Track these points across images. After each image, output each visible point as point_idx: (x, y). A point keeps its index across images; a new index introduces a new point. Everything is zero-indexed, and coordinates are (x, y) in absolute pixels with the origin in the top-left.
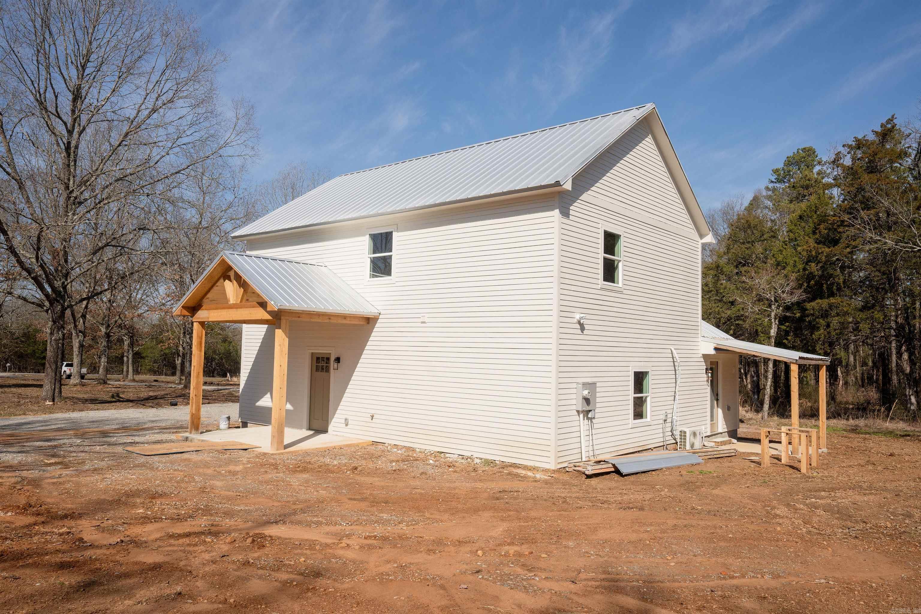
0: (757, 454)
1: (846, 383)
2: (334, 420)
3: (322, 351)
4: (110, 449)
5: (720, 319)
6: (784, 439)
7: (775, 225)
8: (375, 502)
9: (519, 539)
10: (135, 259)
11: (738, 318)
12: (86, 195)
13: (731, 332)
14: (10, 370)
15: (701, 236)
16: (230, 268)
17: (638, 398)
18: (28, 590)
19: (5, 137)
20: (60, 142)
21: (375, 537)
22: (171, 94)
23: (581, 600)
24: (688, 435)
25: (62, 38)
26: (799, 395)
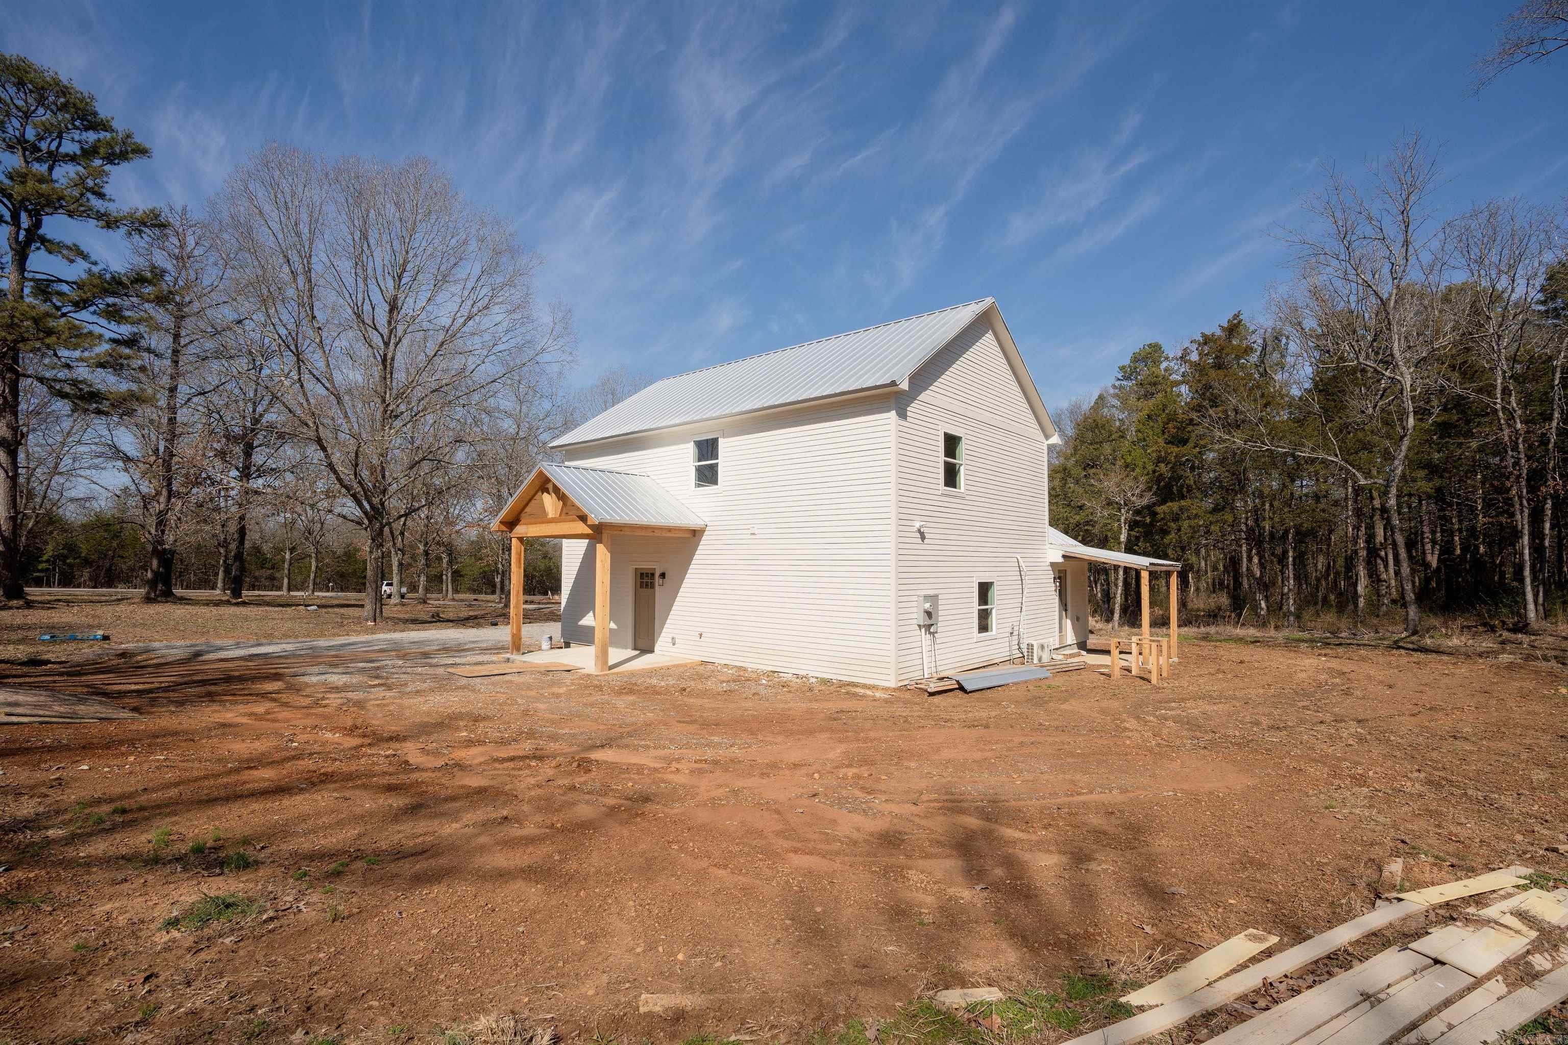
0: (1107, 666)
1: (1197, 589)
2: (660, 639)
3: (646, 566)
4: (431, 671)
5: (1068, 525)
6: (1134, 649)
7: (1124, 424)
8: (705, 725)
9: (858, 761)
10: (452, 473)
11: (1087, 523)
12: (403, 408)
13: (1080, 538)
14: (333, 590)
15: (1047, 437)
16: (548, 480)
17: (983, 610)
18: (358, 811)
19: (324, 352)
20: (377, 354)
21: (706, 761)
22: (486, 300)
23: (924, 822)
24: (1035, 648)
25: (379, 248)
26: (1150, 603)
